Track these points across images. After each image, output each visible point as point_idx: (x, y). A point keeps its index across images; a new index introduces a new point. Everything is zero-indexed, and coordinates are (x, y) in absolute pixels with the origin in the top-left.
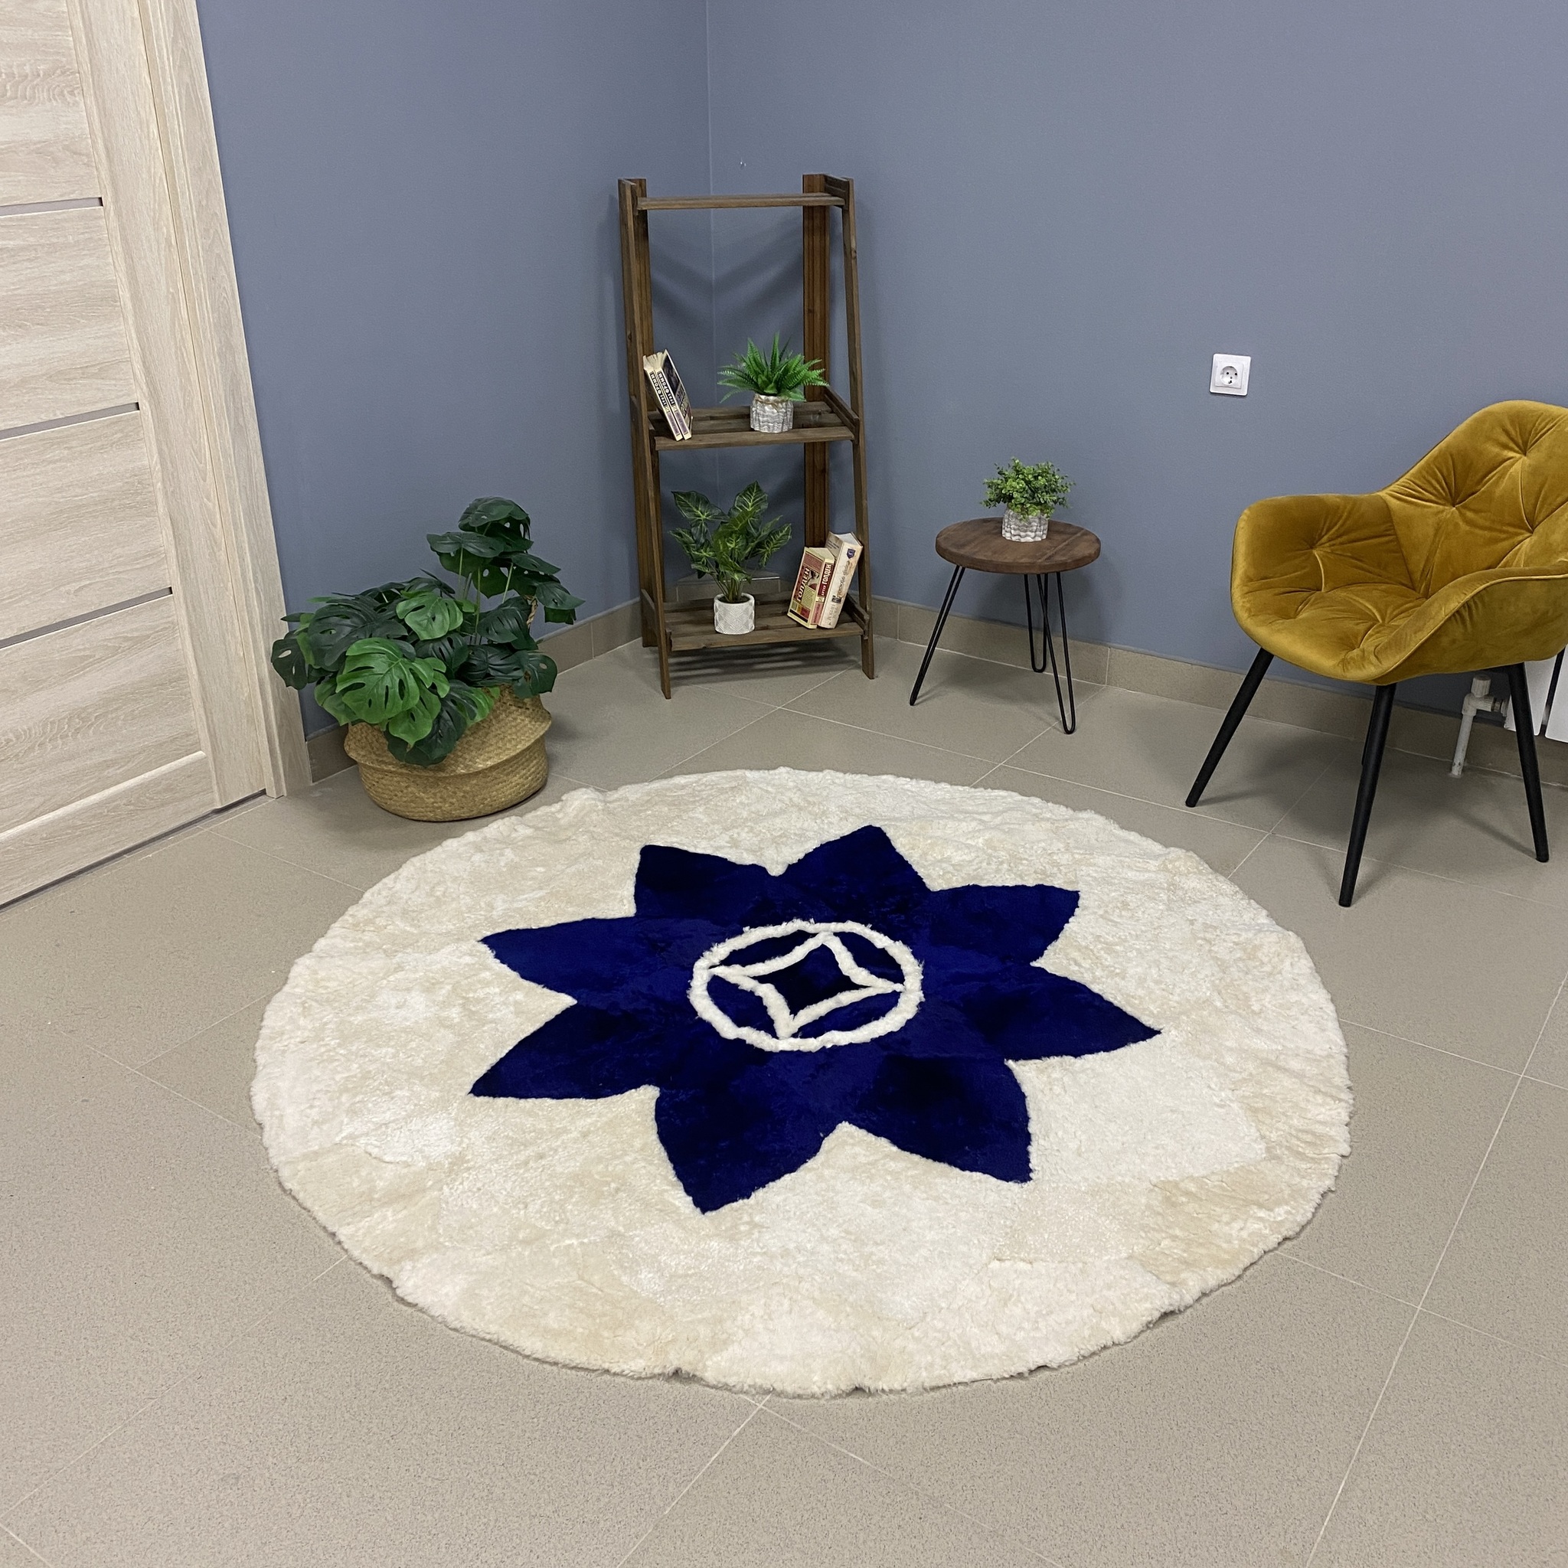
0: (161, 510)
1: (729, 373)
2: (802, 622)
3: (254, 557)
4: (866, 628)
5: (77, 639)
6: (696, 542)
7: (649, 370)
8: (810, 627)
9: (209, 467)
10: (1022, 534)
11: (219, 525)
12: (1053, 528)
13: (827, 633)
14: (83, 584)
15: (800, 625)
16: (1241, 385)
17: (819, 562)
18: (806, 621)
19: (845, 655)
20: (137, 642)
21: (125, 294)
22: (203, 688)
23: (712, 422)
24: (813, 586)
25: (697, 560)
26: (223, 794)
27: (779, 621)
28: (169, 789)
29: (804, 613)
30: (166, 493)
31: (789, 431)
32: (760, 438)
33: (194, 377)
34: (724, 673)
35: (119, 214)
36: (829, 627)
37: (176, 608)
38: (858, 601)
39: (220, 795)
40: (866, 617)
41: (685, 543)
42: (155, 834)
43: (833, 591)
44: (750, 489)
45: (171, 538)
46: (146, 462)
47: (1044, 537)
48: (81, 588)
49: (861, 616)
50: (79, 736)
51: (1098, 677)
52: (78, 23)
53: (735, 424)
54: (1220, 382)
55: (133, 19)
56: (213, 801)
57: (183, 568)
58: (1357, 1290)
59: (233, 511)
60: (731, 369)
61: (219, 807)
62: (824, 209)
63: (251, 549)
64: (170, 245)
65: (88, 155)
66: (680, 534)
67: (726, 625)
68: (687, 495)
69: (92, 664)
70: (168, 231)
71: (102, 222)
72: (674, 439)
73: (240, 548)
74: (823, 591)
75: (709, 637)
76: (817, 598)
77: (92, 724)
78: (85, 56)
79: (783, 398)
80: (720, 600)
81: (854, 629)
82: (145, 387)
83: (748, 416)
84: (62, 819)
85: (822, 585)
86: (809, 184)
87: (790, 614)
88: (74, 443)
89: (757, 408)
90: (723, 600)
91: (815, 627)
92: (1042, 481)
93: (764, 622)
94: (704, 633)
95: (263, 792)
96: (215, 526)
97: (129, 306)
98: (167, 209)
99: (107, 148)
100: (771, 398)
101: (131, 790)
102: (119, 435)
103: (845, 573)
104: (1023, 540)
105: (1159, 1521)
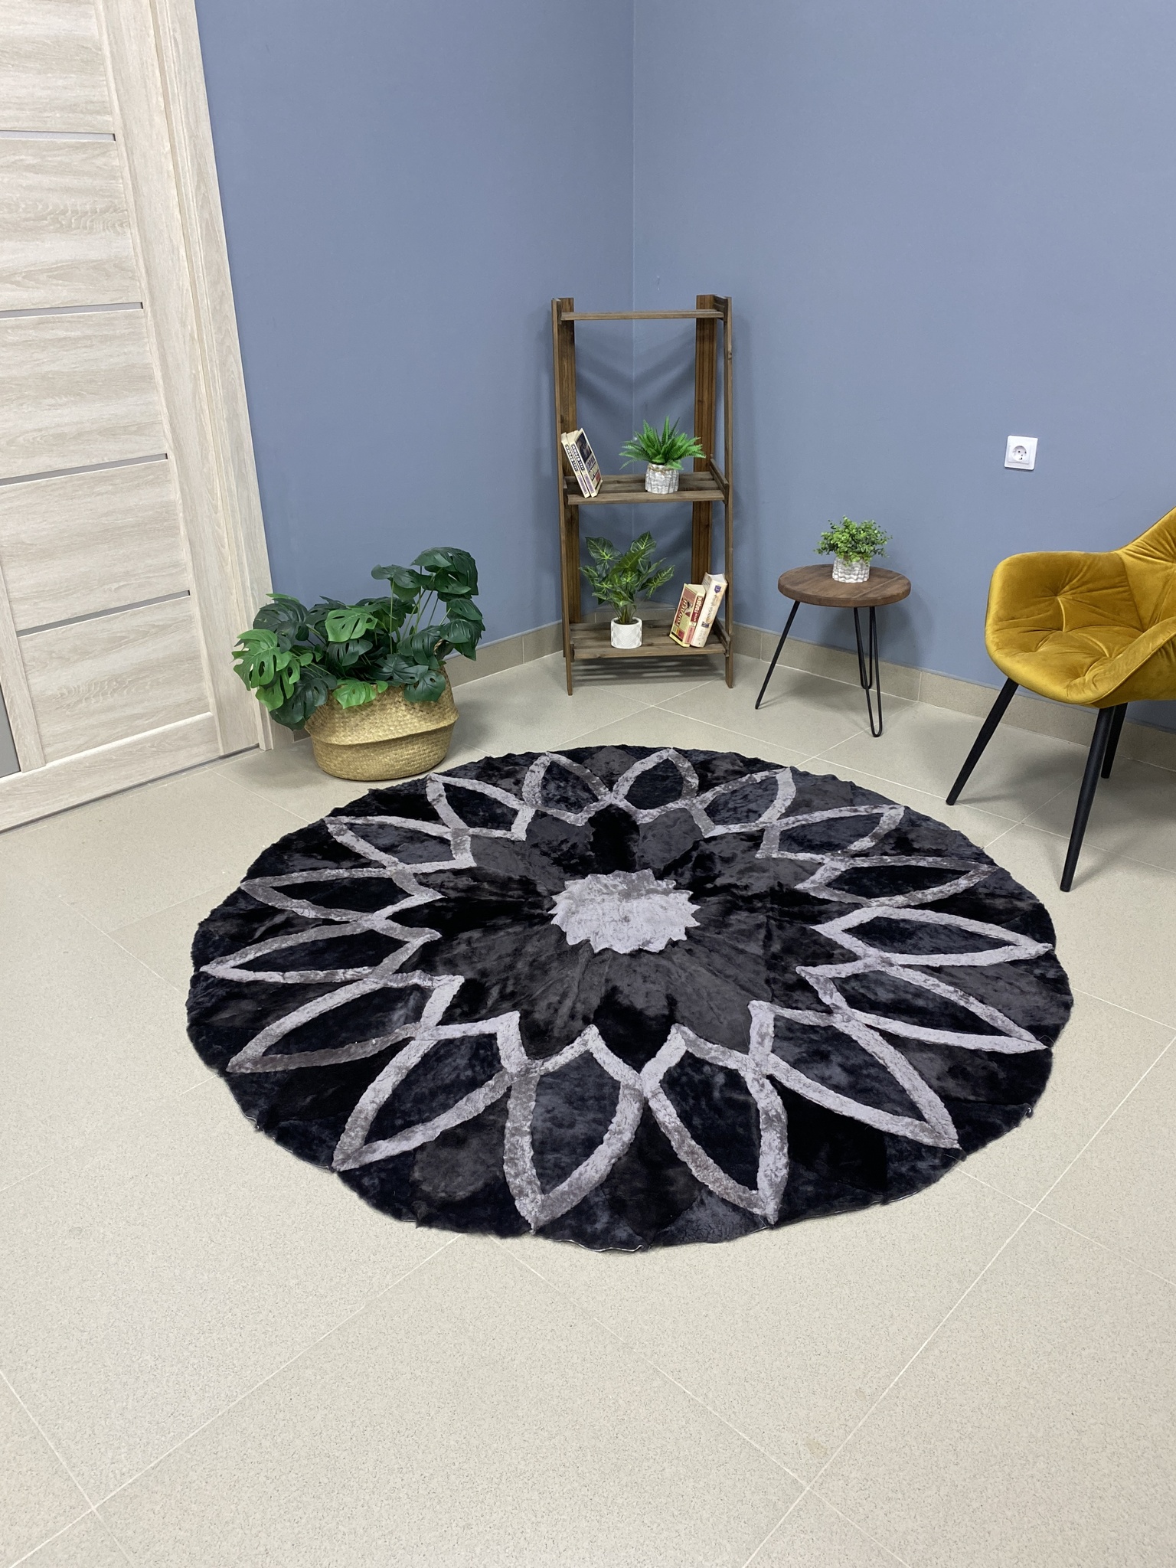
0: (182, 533)
1: (630, 447)
2: (679, 642)
3: (251, 571)
4: (728, 648)
5: (118, 624)
6: (599, 576)
7: (564, 442)
8: (684, 645)
9: (220, 503)
10: (847, 576)
11: (227, 547)
12: (873, 572)
13: (697, 650)
14: (121, 584)
15: (677, 644)
16: (1029, 461)
17: (692, 595)
18: (682, 641)
19: (716, 669)
20: (162, 629)
21: (158, 374)
22: (212, 666)
23: (617, 485)
25: (599, 590)
26: (225, 744)
27: (663, 640)
28: (184, 738)
29: (680, 635)
30: (186, 521)
31: (674, 492)
32: (651, 498)
33: (210, 437)
34: (619, 679)
35: (154, 316)
36: (699, 646)
37: (193, 606)
38: (724, 625)
39: (223, 745)
40: (728, 639)
41: (591, 577)
42: (173, 770)
43: (703, 618)
44: (643, 537)
45: (189, 555)
46: (172, 497)
47: (866, 580)
48: (120, 587)
49: (724, 638)
50: (116, 695)
51: (910, 695)
52: (127, 174)
53: (634, 486)
54: (1012, 459)
55: (168, 172)
56: (217, 750)
57: (198, 578)
58: (985, 1190)
59: (236, 537)
60: (631, 444)
61: (222, 754)
62: (712, 321)
63: (249, 566)
64: (192, 338)
65: (133, 271)
66: (587, 570)
67: (619, 642)
68: (597, 540)
69: (125, 643)
70: (192, 328)
71: (144, 320)
72: (581, 494)
73: (241, 564)
74: (695, 617)
75: (604, 649)
76: (690, 623)
77: (126, 687)
78: (131, 200)
79: (669, 466)
80: (615, 622)
81: (718, 648)
82: (171, 441)
83: (643, 481)
84: (99, 754)
85: (694, 613)
86: (702, 302)
87: (671, 635)
88: (117, 481)
89: (649, 474)
90: (618, 622)
91: (688, 645)
92: (863, 535)
93: (649, 641)
94: (603, 646)
95: (258, 746)
96: (223, 546)
97: (161, 382)
98: (191, 311)
99: (145, 264)
100: (661, 467)
101: (154, 737)
102: (151, 477)
103: (713, 604)
104: (847, 581)
105: (762, 1353)
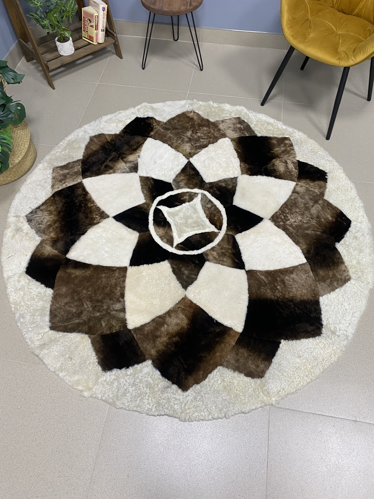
2: (91, 42)
4: (116, 39)
6: (41, 18)
8: (95, 44)
13: (102, 45)
15: (90, 44)
17: (92, 15)
18: (93, 42)
24: (92, 26)
27: (81, 43)
29: (91, 38)
34: (67, 70)
36: (102, 42)
38: (110, 29)
40: (115, 35)
43: (100, 26)
49: (113, 35)
66: (32, 15)
67: (64, 52)
74: (97, 28)
75: (60, 59)
76: (95, 32)
80: (58, 42)
81: (111, 41)
85: (96, 25)
87: (83, 38)
91: (97, 43)
94: (57, 57)
103: (104, 18)
